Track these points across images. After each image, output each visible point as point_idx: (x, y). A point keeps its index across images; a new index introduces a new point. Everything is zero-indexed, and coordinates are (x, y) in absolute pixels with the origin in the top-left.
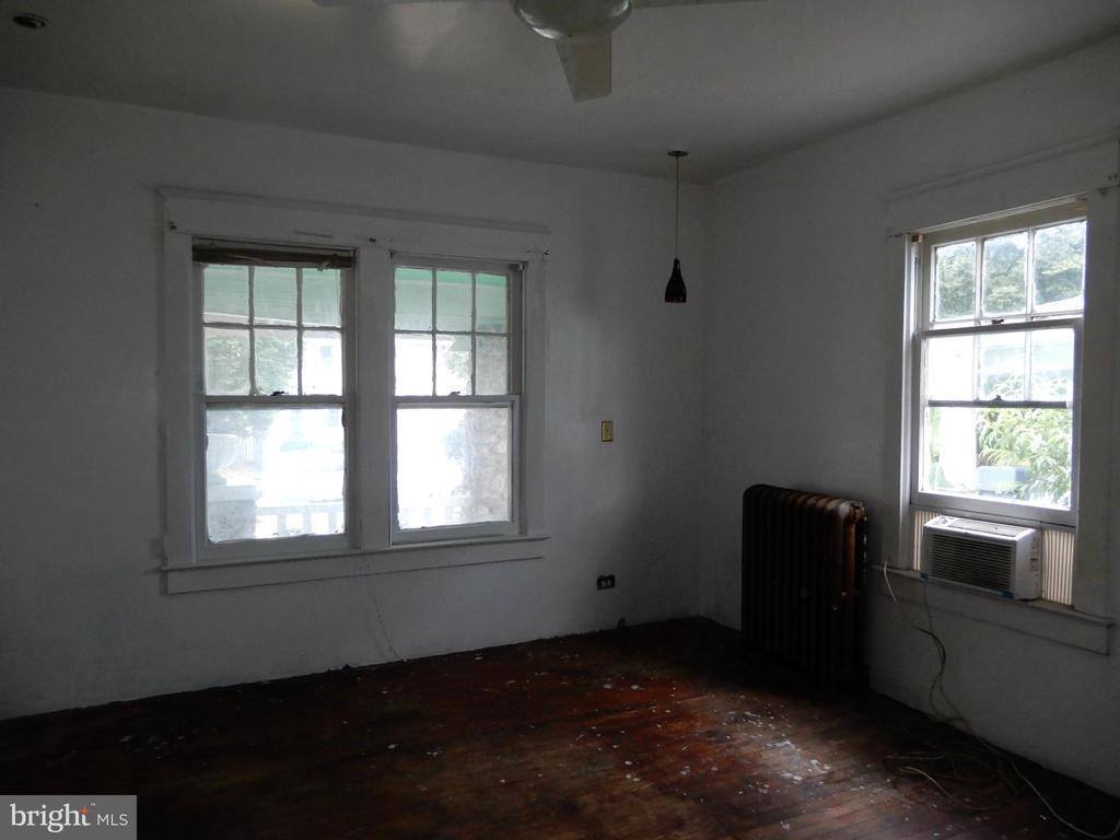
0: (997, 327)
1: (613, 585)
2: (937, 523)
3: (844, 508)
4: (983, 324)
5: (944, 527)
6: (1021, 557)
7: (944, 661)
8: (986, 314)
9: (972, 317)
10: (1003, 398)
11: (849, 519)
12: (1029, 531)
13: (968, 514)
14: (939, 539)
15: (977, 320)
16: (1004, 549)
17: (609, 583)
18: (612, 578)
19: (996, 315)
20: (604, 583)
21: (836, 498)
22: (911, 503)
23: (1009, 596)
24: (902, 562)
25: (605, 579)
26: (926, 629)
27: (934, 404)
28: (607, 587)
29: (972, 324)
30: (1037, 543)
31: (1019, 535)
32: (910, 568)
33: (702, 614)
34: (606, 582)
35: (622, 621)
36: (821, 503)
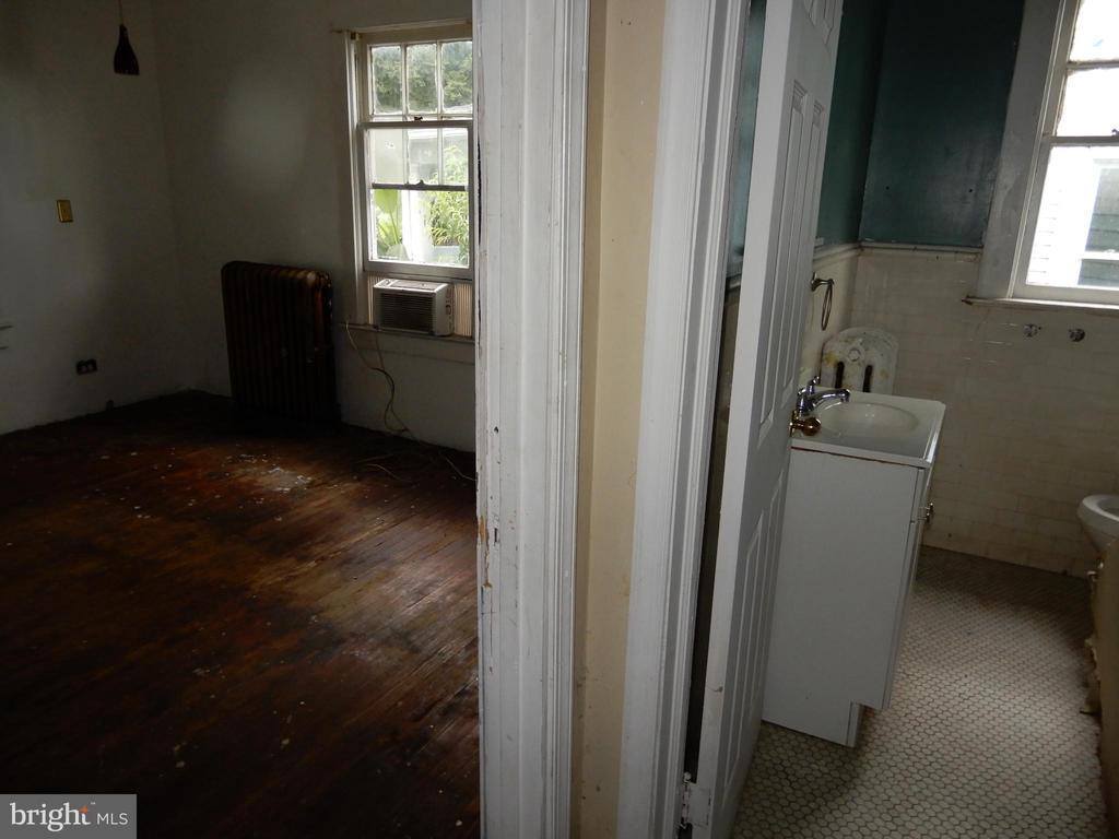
0: (418, 123)
1: (95, 369)
2: (382, 284)
3: (311, 277)
4: (409, 120)
5: (388, 287)
6: (439, 305)
7: (393, 390)
8: (410, 111)
9: (400, 113)
10: (425, 182)
11: (316, 286)
12: (444, 285)
13: (406, 277)
14: (385, 296)
15: (404, 116)
16: (426, 300)
17: (90, 367)
18: (93, 362)
19: (418, 113)
20: (84, 369)
21: (302, 270)
22: (364, 270)
23: (432, 334)
24: (360, 319)
25: (87, 363)
26: (379, 367)
27: (376, 186)
28: (88, 371)
29: (400, 119)
30: (449, 293)
31: (438, 288)
32: (366, 324)
33: (193, 388)
34: (85, 367)
35: (111, 402)
36: (291, 274)
